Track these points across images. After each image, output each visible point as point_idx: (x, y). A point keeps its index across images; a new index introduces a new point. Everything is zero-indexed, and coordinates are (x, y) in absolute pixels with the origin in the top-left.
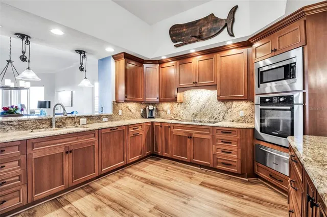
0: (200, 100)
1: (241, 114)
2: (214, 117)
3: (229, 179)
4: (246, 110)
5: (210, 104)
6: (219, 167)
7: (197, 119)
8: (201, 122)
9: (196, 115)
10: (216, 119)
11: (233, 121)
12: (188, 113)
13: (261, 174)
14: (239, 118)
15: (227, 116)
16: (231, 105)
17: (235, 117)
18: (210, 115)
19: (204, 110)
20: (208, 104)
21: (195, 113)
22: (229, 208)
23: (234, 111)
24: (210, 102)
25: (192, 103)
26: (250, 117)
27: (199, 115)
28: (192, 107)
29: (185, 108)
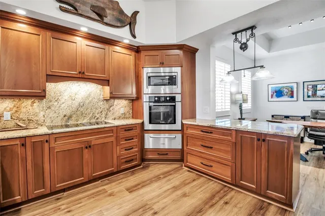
0: (76, 96)
1: (122, 111)
2: (95, 117)
3: (133, 173)
4: (125, 107)
5: (90, 102)
6: (123, 167)
7: (71, 122)
8: (77, 125)
9: (70, 117)
10: (97, 119)
11: (115, 119)
12: (56, 115)
13: (150, 157)
14: (120, 115)
15: (110, 114)
16: (113, 102)
17: (117, 115)
18: (91, 115)
19: (82, 110)
20: (87, 102)
21: (68, 114)
22: (171, 189)
23: (116, 109)
24: (90, 99)
25: (63, 101)
26: (128, 114)
27: (74, 116)
28: (63, 106)
29: (49, 108)
